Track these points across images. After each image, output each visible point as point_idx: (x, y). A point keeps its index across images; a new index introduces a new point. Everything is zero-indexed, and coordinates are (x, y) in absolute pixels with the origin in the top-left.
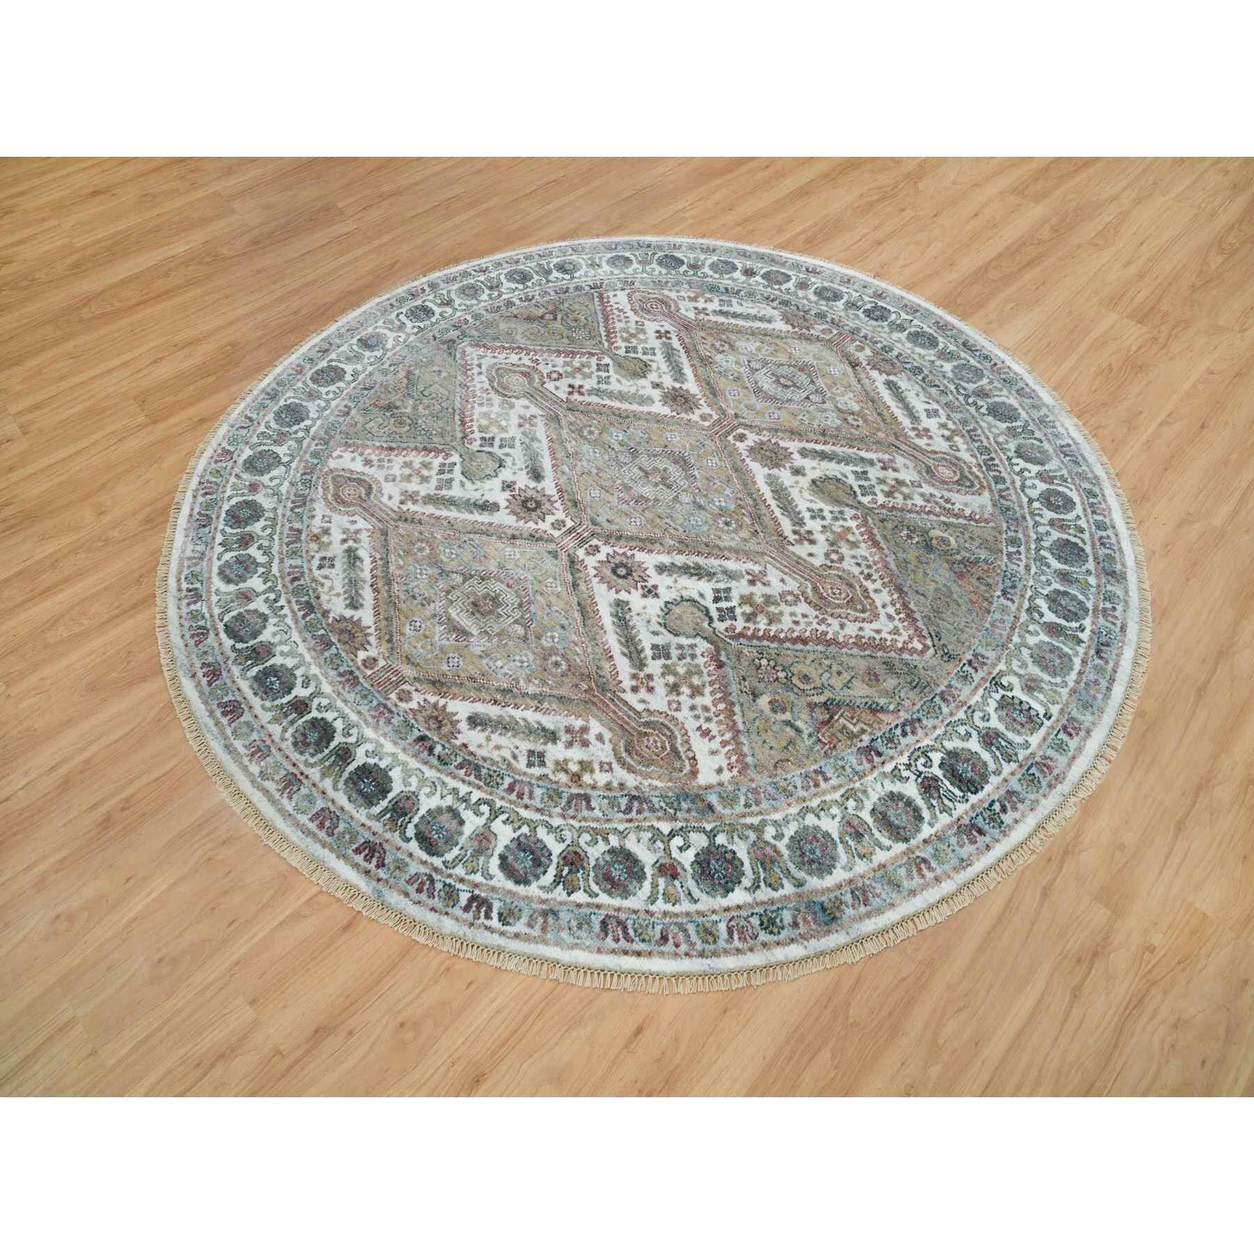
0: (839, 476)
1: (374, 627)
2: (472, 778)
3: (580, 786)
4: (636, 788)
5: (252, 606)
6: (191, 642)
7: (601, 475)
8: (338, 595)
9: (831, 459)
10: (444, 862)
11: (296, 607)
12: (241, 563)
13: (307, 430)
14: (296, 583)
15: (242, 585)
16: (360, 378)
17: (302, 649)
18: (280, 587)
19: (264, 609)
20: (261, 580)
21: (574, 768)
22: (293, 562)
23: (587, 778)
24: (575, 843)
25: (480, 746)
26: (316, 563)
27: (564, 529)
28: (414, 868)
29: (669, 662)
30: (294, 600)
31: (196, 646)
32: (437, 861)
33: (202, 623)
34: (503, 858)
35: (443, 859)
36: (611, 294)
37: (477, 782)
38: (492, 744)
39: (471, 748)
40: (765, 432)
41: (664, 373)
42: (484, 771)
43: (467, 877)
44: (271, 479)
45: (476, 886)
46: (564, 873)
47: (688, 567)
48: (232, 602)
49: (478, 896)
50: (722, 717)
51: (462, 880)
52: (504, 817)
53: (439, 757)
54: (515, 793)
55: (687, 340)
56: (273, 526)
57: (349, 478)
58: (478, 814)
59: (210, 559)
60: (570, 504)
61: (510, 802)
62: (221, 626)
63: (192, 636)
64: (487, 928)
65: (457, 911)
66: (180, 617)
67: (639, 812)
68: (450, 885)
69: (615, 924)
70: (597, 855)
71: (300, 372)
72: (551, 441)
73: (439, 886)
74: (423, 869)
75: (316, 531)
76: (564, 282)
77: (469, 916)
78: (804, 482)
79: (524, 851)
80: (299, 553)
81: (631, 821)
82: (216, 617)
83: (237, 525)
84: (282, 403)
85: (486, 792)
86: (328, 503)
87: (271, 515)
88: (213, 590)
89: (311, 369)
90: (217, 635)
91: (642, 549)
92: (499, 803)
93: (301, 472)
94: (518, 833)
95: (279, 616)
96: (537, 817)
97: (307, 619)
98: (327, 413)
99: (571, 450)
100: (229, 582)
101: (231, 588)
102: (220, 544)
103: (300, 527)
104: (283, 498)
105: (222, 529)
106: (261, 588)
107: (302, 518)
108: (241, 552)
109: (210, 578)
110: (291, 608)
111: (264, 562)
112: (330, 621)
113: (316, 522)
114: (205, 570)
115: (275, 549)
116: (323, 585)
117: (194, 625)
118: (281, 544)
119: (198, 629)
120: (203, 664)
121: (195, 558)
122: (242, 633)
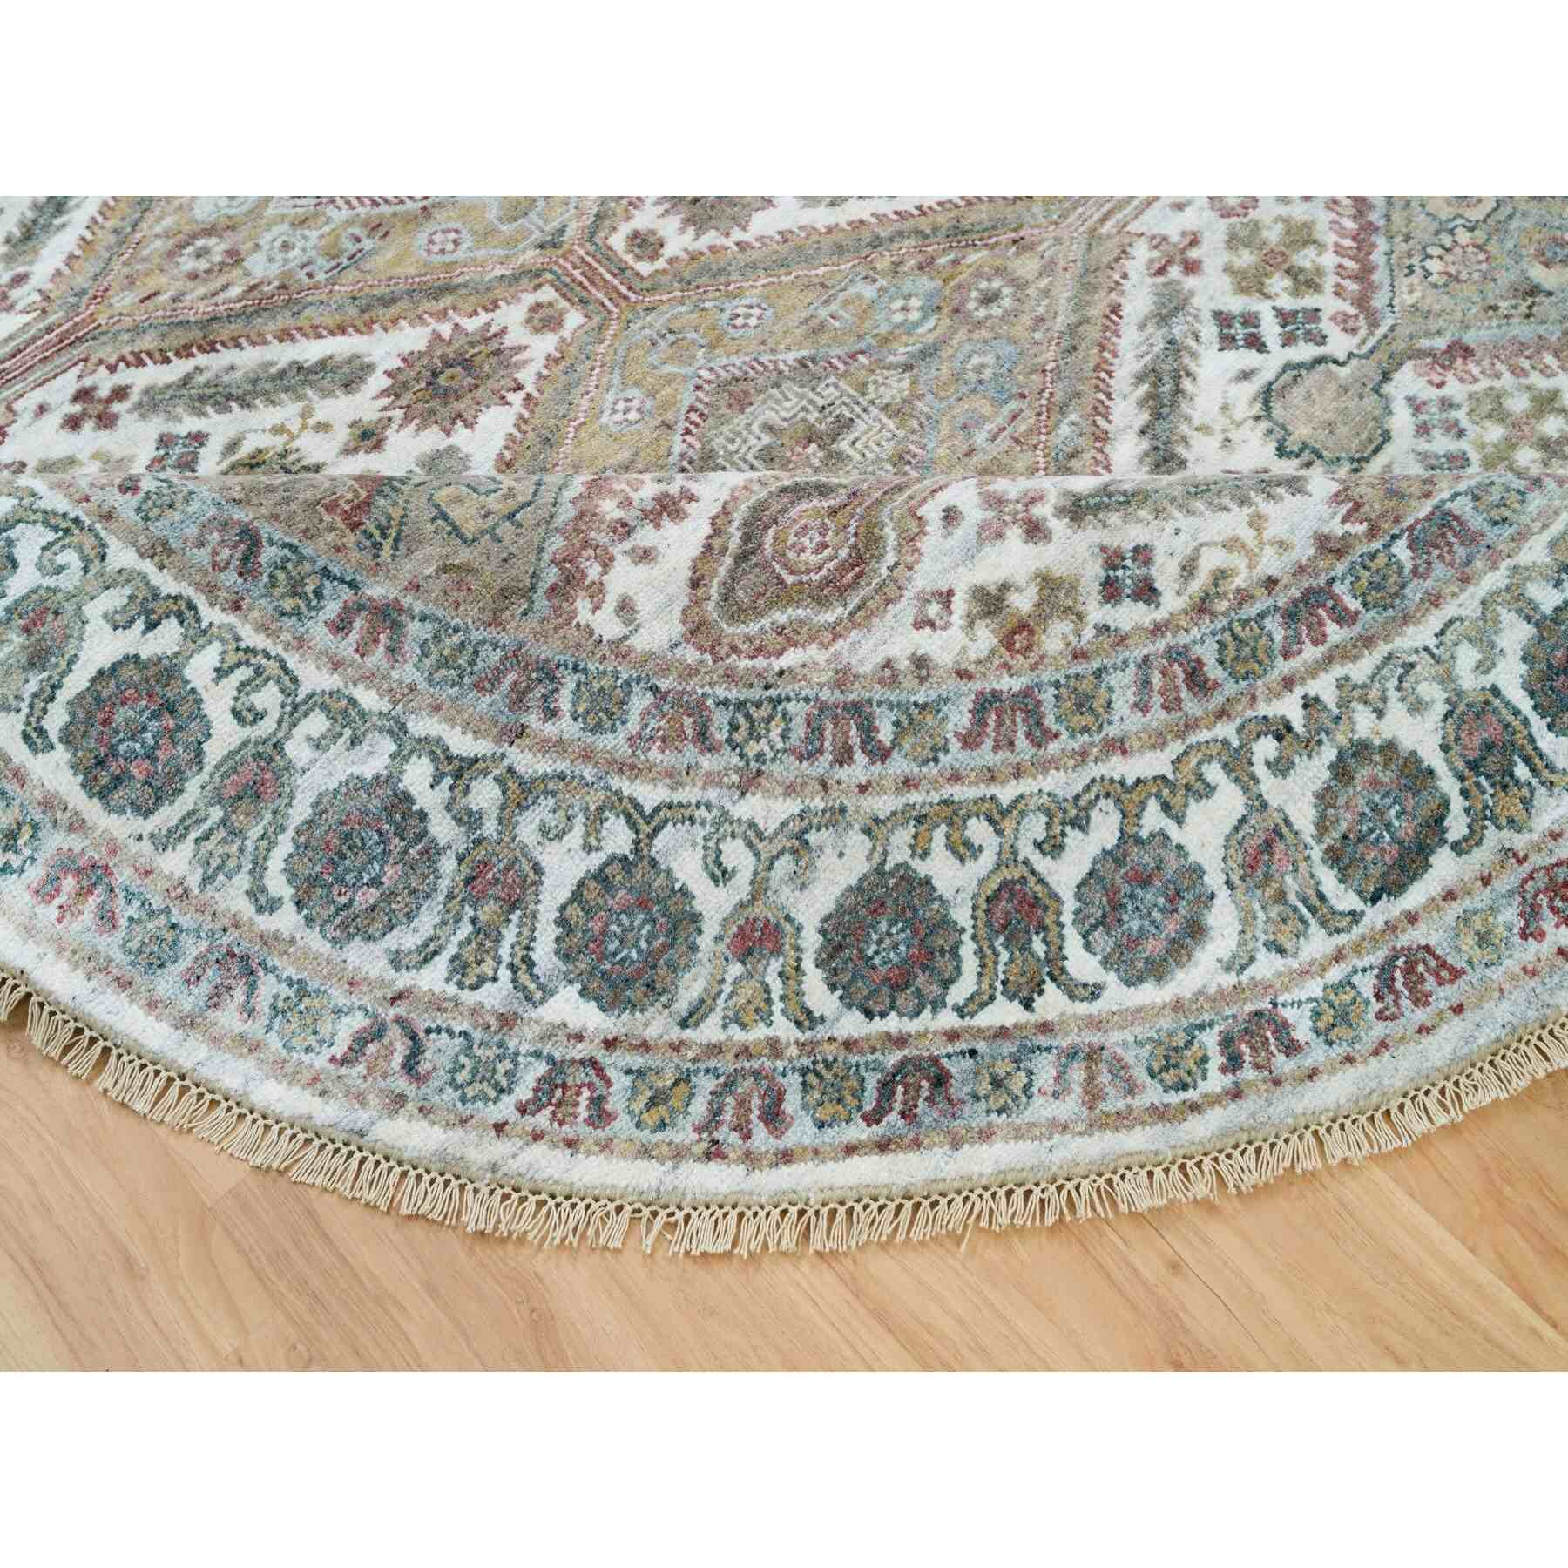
5: (1304, 817)
6: (1444, 995)
8: (1257, 522)
11: (1311, 653)
12: (1117, 906)
13: (460, 771)
14: (1214, 671)
15: (1214, 879)
16: (167, 584)
17: (1465, 604)
18: (1226, 730)
19: (1314, 771)
20: (1195, 810)
22: (1123, 702)
26: (1129, 615)
30: (1283, 667)
31: (1456, 974)
33: (1366, 985)
44: (720, 874)
48: (1281, 897)
56: (954, 815)
57: (742, 557)
59: (1094, 1023)
62: (1376, 916)
63: (1421, 999)
66: (1349, 1059)
71: (93, 875)
75: (986, 638)
80: (1085, 686)
82: (1342, 939)
83: (944, 964)
84: (287, 920)
86: (861, 617)
87: (902, 838)
88: (1230, 980)
89: (78, 825)
90: (1412, 918)
93: (691, 752)
95: (1344, 704)
97: (1353, 604)
98: (368, 699)
100: (1196, 931)
101: (1223, 918)
102: (1027, 1005)
103: (967, 704)
104: (818, 803)
105: (960, 1011)
106: (1228, 801)
107: (923, 707)
108: (1067, 918)
109: (1178, 1006)
110: (1313, 671)
111: (1116, 818)
112: (1361, 528)
113: (944, 646)
114: (1143, 1031)
115: (1062, 783)
116: (1220, 576)
117: (1376, 1006)
118: (1044, 767)
119: (1391, 989)
120: (1524, 935)
121: (1090, 1079)
122: (1405, 828)
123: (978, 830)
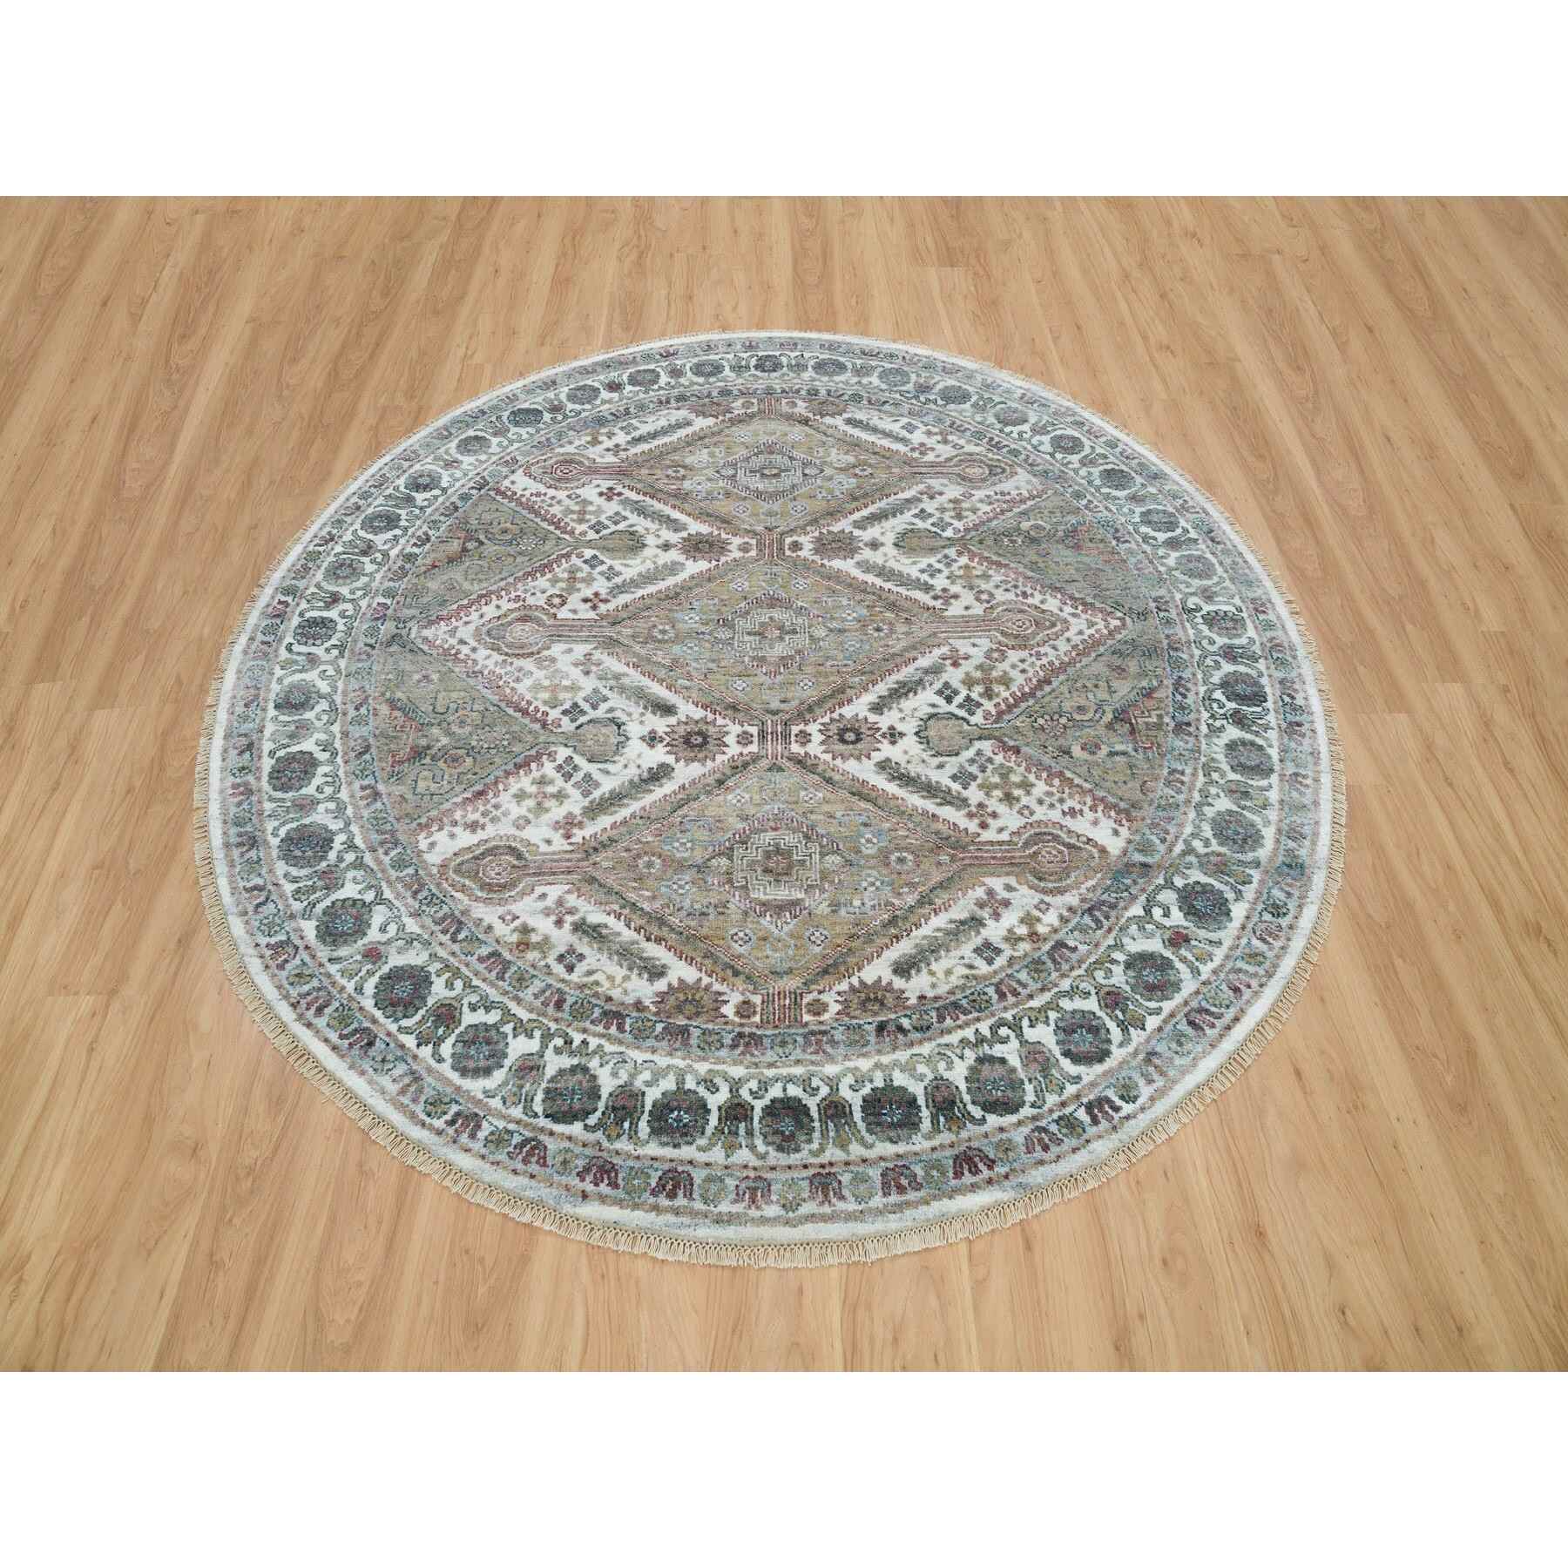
0: (910, 527)
1: (703, 975)
2: (963, 1017)
3: (1045, 939)
4: (1083, 900)
5: (550, 1071)
6: (534, 1168)
7: (723, 664)
8: (626, 978)
9: (886, 517)
10: (1033, 1106)
11: (600, 1029)
12: (473, 1042)
13: (350, 846)
14: (566, 1007)
15: (507, 1063)
16: (338, 744)
17: (662, 1061)
18: (553, 1026)
19: (567, 1062)
20: (522, 1038)
21: (1022, 930)
22: (530, 991)
23: (1042, 929)
24: (1098, 988)
25: (934, 986)
26: (559, 969)
27: (755, 739)
28: (1019, 1136)
29: (979, 781)
30: (587, 1025)
31: (545, 1165)
32: (1026, 1111)
33: (516, 1139)
34: (1066, 1054)
35: (1028, 1104)
36: (506, 483)
37: (970, 1017)
38: (941, 975)
39: (929, 995)
40: (808, 528)
41: (658, 530)
42: (964, 1002)
43: (1063, 1098)
45: (1078, 1096)
46: (1121, 1016)
47: (896, 690)
48: (521, 1087)
49: (1090, 1103)
50: (1067, 790)
51: (1063, 1104)
53: (915, 1028)
54: (1009, 995)
55: (639, 486)
56: (457, 973)
57: (476, 858)
59: (430, 1070)
60: (730, 712)
61: (1015, 1005)
62: (543, 1122)
63: (525, 1161)
64: (1128, 1118)
65: (1092, 1131)
66: (483, 1157)
67: (1107, 918)
68: (1060, 1118)
69: (1198, 1016)
70: (1123, 979)
71: (249, 792)
72: (636, 666)
73: (1054, 1128)
74: (1025, 1130)
75: (515, 938)
76: (441, 500)
77: (1104, 1124)
78: (889, 549)
79: (1074, 1031)
80: (526, 976)
81: (1110, 930)
82: (525, 1118)
83: (411, 1010)
84: (275, 842)
85: (987, 1017)
86: (486, 901)
87: (438, 965)
88: (480, 1096)
89: (258, 779)
90: (552, 1133)
91: (841, 705)
92: (1008, 1016)
93: (409, 894)
94: (1052, 1023)
95: (595, 1052)
96: (1047, 996)
97: (627, 1028)
98: (350, 811)
99: (667, 662)
100: (487, 1072)
101: (499, 1076)
102: (419, 1045)
103: (490, 950)
104: (426, 937)
105: (400, 1028)
106: (533, 1045)
107: (478, 939)
108: (457, 1031)
109: (458, 1089)
110: (595, 1035)
111: (498, 1018)
112: (654, 1009)
113: (501, 929)
114: (439, 1087)
115: (494, 995)
116: (597, 983)
117: (511, 1149)
118: (492, 985)
119: (521, 1148)
120: (578, 1174)
121: (409, 1085)
122: (577, 1105)
123: (459, 984)
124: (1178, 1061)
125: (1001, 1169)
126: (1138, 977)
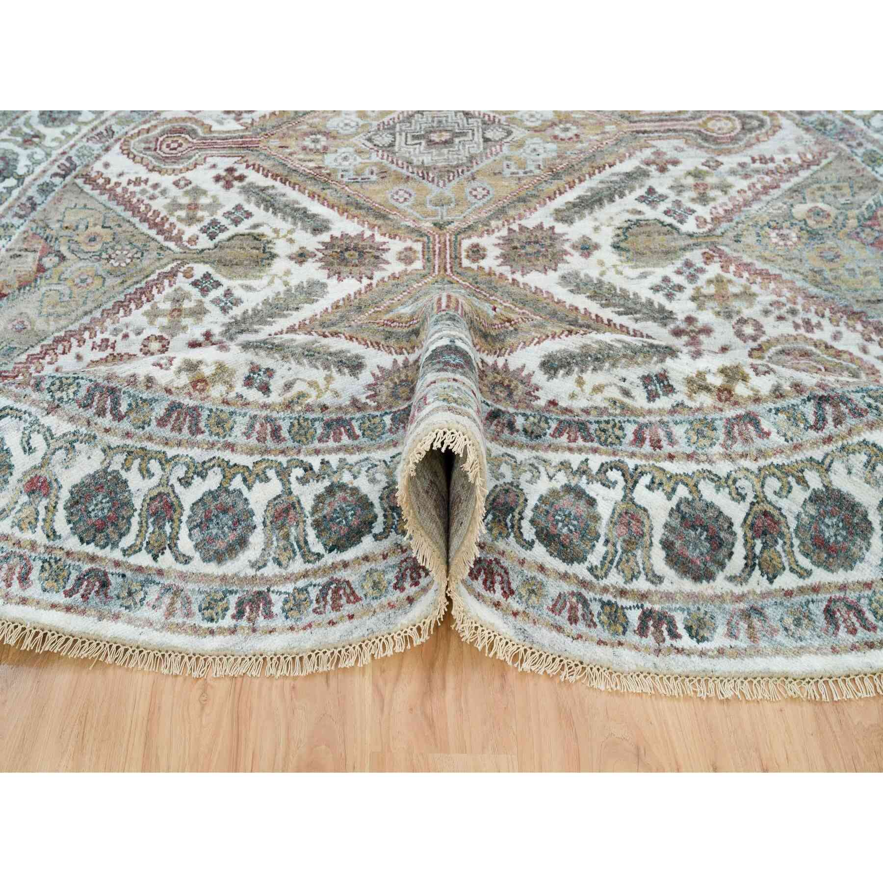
2: (580, 442)
3: (736, 403)
4: (820, 386)
10: (591, 570)
21: (717, 381)
23: (740, 389)
24: (760, 498)
25: (573, 396)
28: (554, 588)
32: (580, 570)
34: (667, 545)
35: (587, 564)
37: (589, 444)
38: (588, 388)
39: (563, 404)
42: (593, 427)
43: (628, 587)
45: (644, 596)
46: (758, 550)
49: (651, 611)
51: (623, 593)
52: (646, 480)
53: (525, 431)
54: (647, 442)
58: (609, 484)
61: (646, 457)
64: (680, 651)
65: (632, 637)
67: (838, 421)
68: (609, 603)
69: (844, 610)
70: (797, 509)
73: (595, 608)
74: (566, 587)
77: (650, 641)
79: (694, 528)
81: (829, 440)
85: (606, 453)
92: (631, 463)
94: (675, 500)
96: (691, 467)
124: (780, 637)
125: (514, 604)
126: (817, 519)
